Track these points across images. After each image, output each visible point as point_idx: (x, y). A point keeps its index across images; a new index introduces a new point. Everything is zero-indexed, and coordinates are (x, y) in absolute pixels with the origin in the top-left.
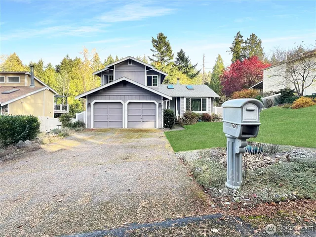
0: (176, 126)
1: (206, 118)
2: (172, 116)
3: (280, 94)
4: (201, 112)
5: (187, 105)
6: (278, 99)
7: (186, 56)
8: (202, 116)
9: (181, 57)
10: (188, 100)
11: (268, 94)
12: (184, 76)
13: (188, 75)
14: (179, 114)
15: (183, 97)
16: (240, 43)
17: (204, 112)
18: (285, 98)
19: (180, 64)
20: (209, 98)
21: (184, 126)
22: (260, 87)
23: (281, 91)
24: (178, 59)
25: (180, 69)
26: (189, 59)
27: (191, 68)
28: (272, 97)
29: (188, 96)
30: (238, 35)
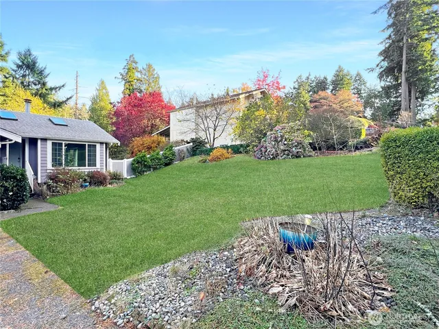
0: (30, 202)
1: (97, 180)
2: (20, 181)
3: (191, 144)
4: (86, 169)
5: (54, 154)
6: (190, 150)
7: (40, 64)
8: (88, 176)
9: (28, 65)
10: (57, 146)
11: (178, 143)
12: (37, 101)
13: (45, 101)
14: (36, 174)
15: (45, 140)
16: (134, 71)
17: (92, 169)
18: (197, 149)
19: (24, 76)
20: (101, 143)
22: (166, 133)
23: (193, 141)
24: (19, 67)
25: (25, 86)
26: (46, 72)
27: (51, 89)
28: (184, 147)
29: (57, 137)
30: (132, 59)
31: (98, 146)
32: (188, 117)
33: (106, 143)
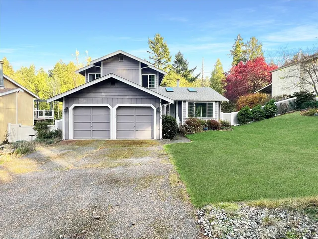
0: (177, 137)
1: (213, 126)
2: (173, 124)
3: (295, 98)
4: (206, 119)
5: (189, 110)
6: (293, 103)
7: (184, 59)
8: (207, 123)
9: (180, 60)
10: (191, 104)
11: (279, 98)
12: (183, 80)
13: (187, 79)
14: (181, 120)
15: (185, 101)
16: (240, 46)
17: (210, 119)
18: (303, 102)
19: (178, 67)
20: (216, 101)
21: (188, 136)
22: (268, 90)
23: (297, 94)
24: (176, 62)
25: (178, 72)
26: (187, 63)
27: (190, 71)
28: (286, 101)
29: (191, 99)
30: (239, 38)
31: (214, 103)
32: (292, 73)
33: (219, 101)
